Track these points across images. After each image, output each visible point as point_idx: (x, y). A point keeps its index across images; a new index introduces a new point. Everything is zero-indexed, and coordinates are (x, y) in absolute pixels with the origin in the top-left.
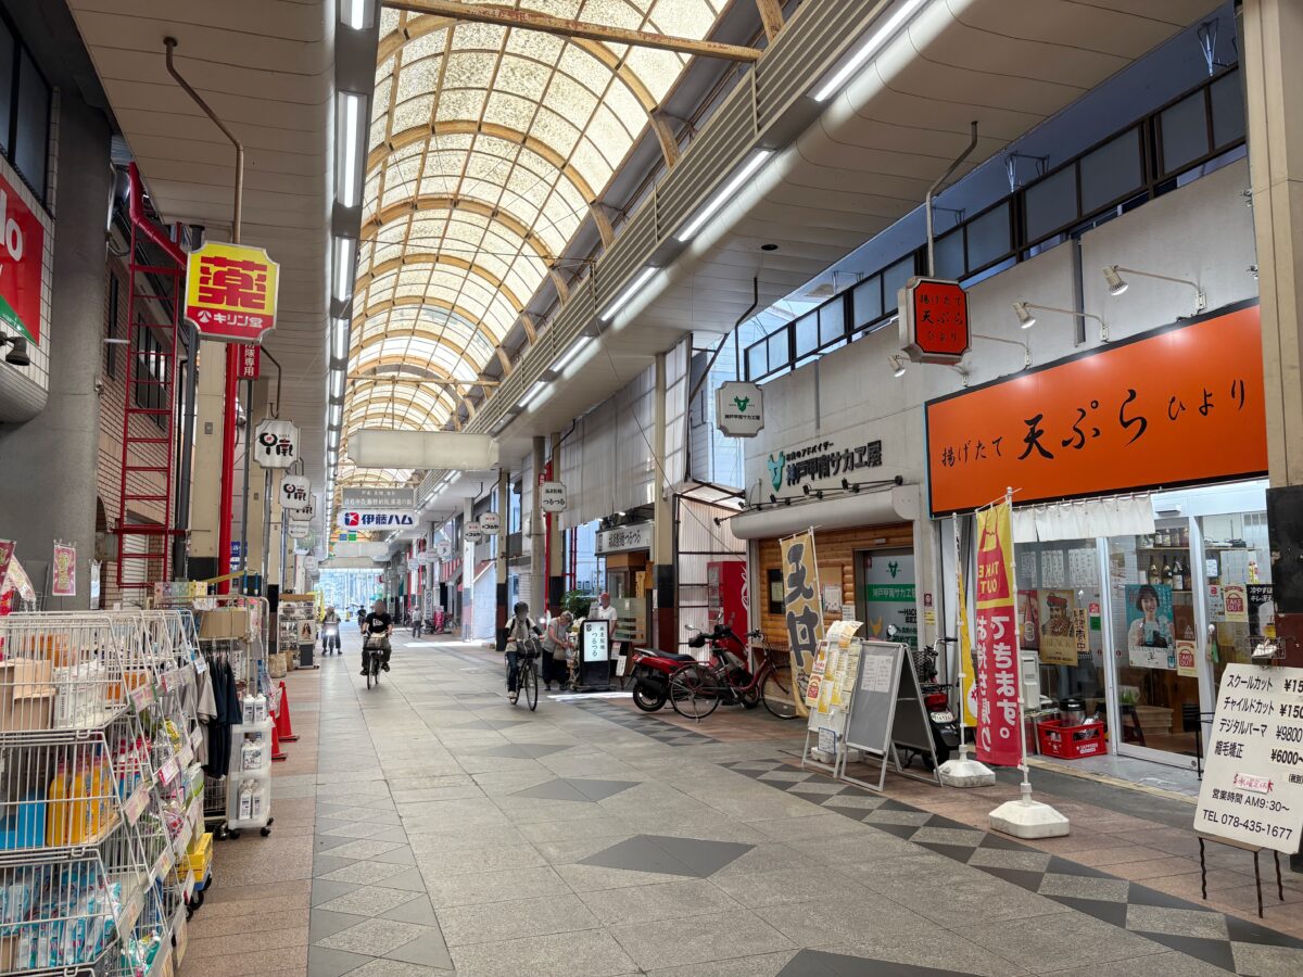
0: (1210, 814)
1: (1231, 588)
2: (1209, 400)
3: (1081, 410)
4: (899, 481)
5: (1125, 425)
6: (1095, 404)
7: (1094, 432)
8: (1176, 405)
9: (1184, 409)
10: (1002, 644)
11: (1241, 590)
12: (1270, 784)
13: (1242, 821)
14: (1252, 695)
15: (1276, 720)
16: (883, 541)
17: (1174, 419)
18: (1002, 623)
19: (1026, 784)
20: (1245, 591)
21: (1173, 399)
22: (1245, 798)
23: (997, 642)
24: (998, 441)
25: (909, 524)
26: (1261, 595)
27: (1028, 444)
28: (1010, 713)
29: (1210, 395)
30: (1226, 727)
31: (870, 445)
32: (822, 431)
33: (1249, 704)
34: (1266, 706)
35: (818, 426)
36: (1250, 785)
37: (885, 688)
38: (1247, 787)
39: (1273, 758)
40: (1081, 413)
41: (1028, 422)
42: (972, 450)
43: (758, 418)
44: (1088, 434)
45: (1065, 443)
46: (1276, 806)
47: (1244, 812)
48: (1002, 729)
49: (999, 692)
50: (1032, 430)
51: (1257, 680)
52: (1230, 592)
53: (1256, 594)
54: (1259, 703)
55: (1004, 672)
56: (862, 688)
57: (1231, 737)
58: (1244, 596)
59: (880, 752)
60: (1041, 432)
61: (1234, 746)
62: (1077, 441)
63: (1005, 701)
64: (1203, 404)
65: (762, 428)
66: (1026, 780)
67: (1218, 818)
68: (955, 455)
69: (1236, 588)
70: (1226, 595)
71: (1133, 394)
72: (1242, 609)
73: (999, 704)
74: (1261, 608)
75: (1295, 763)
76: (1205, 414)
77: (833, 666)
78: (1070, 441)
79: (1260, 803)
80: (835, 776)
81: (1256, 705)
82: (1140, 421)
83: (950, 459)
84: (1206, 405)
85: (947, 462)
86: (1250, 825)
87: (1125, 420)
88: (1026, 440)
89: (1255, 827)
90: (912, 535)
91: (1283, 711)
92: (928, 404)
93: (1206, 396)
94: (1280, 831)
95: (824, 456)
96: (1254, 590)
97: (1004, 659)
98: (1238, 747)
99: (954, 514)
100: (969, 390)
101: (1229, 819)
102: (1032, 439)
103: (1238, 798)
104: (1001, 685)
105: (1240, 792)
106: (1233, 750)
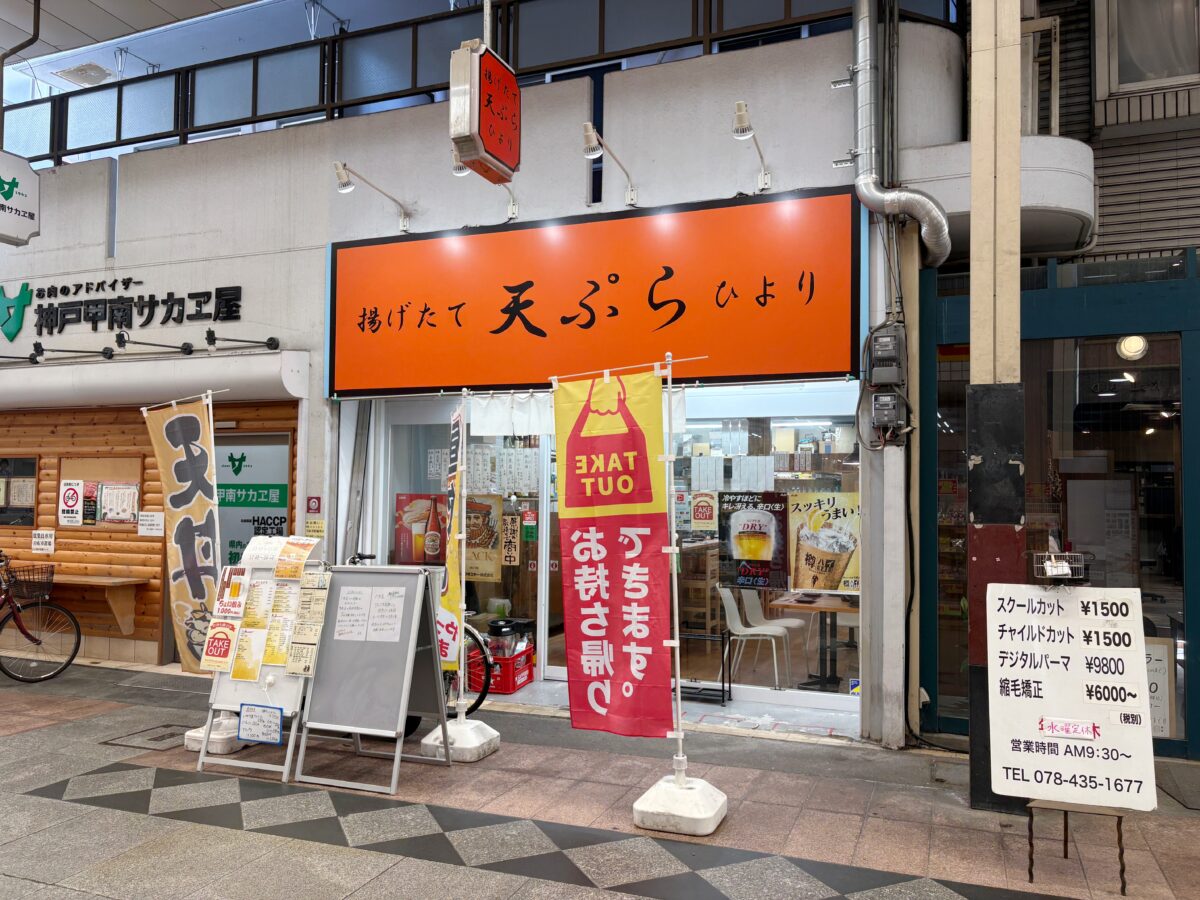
0: (1015, 773)
1: (702, 495)
2: (770, 290)
3: (592, 283)
4: (273, 344)
5: (656, 307)
6: (614, 279)
7: (611, 311)
8: (725, 292)
9: (736, 296)
10: (636, 565)
11: (712, 498)
12: (1095, 728)
13: (1067, 776)
14: (1036, 621)
15: (1080, 651)
16: (232, 424)
17: (722, 306)
18: (639, 536)
19: (681, 757)
20: (717, 499)
21: (723, 284)
22: (1062, 749)
23: (630, 562)
24: (459, 307)
25: (294, 403)
26: (734, 502)
27: (506, 316)
28: (638, 662)
29: (772, 284)
30: (1008, 662)
31: (219, 291)
32: (118, 261)
33: (1036, 631)
34: (1060, 633)
35: (110, 254)
36: (1067, 731)
37: (394, 637)
38: (1063, 734)
39: (1090, 695)
40: (592, 287)
41: (510, 289)
42: (413, 315)
43: (32, 216)
44: (602, 313)
45: (565, 320)
46: (1110, 754)
47: (1068, 766)
48: (627, 684)
49: (626, 631)
50: (516, 300)
51: (1041, 603)
52: (699, 499)
53: (728, 502)
54: (1050, 630)
55: (634, 604)
56: (336, 637)
57: (1020, 674)
58: (715, 505)
59: (391, 734)
60: (529, 303)
61: (1027, 684)
62: (585, 317)
63: (633, 644)
64: (762, 293)
65: (37, 234)
66: (681, 753)
67: (1029, 775)
68: (382, 317)
69: (706, 495)
70: (694, 503)
71: (669, 273)
72: (711, 517)
73: (626, 649)
74: (733, 516)
75: (1123, 701)
76: (763, 305)
77: (263, 605)
78: (573, 319)
79: (1086, 752)
80: (285, 778)
81: (1047, 634)
82: (676, 305)
83: (373, 322)
84: (765, 295)
85: (367, 326)
86: (1079, 780)
87: (656, 300)
88: (504, 311)
89: (1090, 782)
90: (296, 418)
91: (1088, 638)
92: (336, 247)
93: (765, 285)
94: (1126, 785)
95: (120, 298)
96: (727, 498)
97: (636, 585)
98: (1033, 685)
99: (465, 389)
100: (409, 237)
101: (1046, 776)
102: (514, 310)
103: (1053, 748)
104: (629, 623)
105: (1053, 741)
106: (1027, 689)
